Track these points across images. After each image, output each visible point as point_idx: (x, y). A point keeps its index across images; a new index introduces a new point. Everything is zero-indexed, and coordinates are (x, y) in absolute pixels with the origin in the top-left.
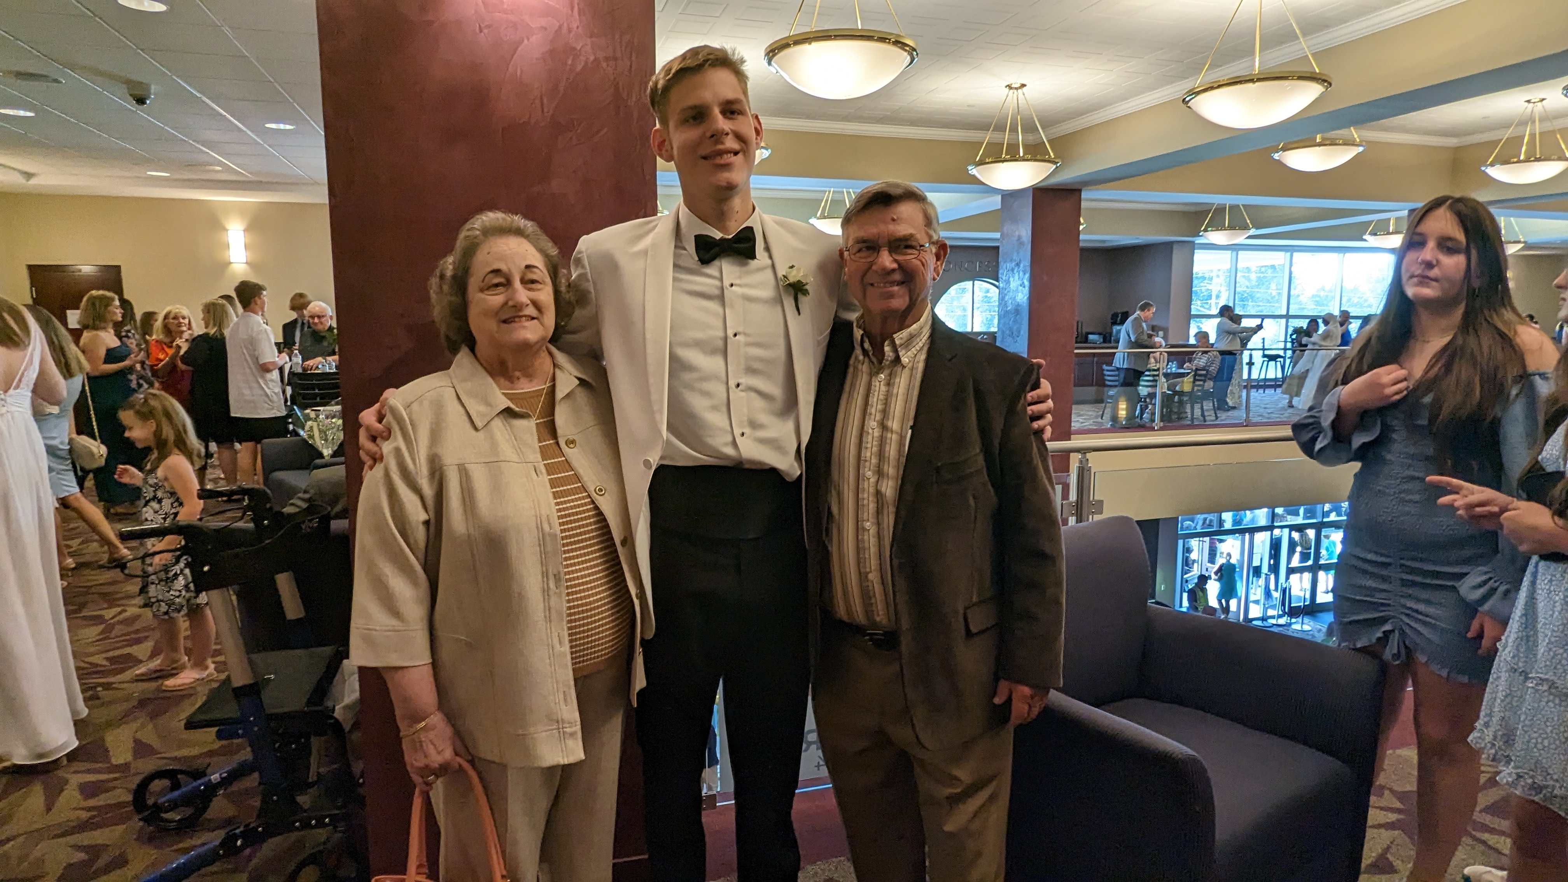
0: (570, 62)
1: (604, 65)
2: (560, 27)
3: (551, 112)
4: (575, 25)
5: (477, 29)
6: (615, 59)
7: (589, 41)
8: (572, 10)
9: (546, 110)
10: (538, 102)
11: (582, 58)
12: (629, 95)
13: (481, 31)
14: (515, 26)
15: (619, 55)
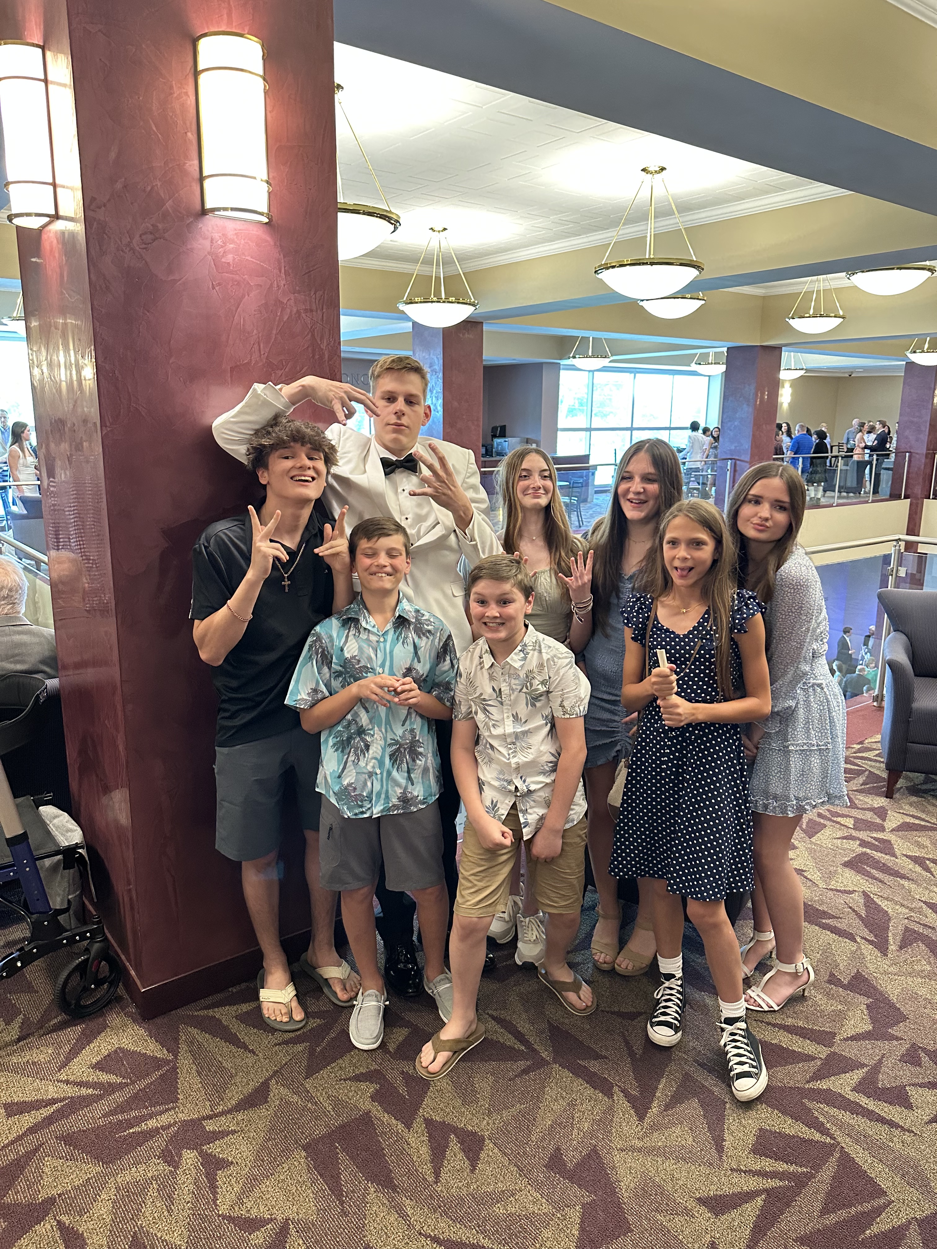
0: (279, 314)
1: (303, 315)
2: (271, 285)
3: (266, 354)
4: (283, 283)
5: (211, 286)
6: (311, 311)
7: (292, 297)
8: (280, 272)
9: (262, 353)
10: (256, 346)
11: (288, 311)
12: (322, 338)
13: (213, 288)
14: (238, 284)
15: (314, 307)
